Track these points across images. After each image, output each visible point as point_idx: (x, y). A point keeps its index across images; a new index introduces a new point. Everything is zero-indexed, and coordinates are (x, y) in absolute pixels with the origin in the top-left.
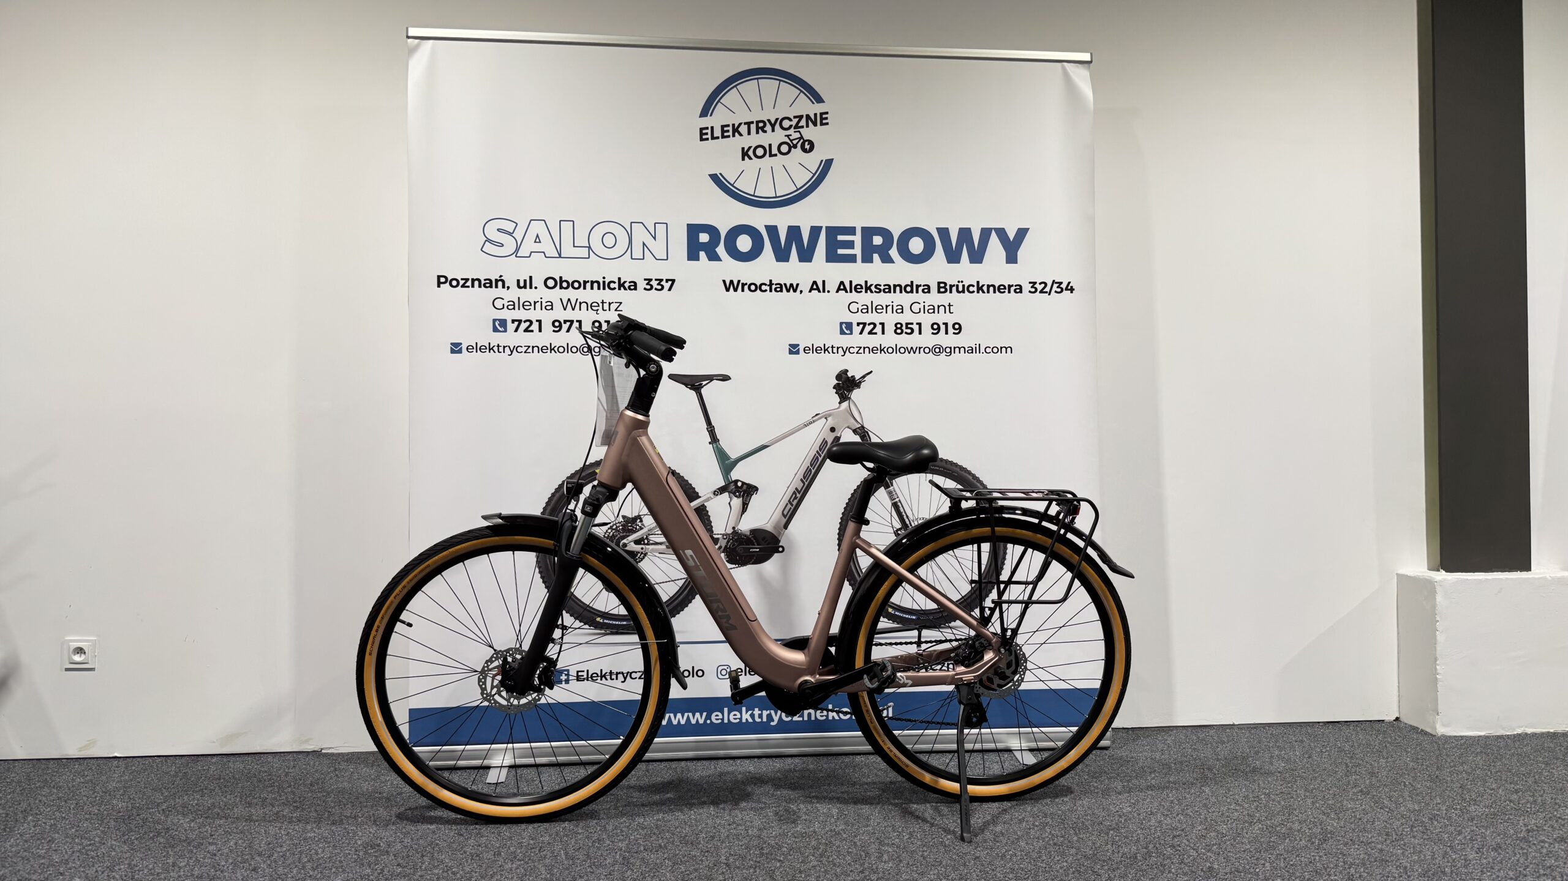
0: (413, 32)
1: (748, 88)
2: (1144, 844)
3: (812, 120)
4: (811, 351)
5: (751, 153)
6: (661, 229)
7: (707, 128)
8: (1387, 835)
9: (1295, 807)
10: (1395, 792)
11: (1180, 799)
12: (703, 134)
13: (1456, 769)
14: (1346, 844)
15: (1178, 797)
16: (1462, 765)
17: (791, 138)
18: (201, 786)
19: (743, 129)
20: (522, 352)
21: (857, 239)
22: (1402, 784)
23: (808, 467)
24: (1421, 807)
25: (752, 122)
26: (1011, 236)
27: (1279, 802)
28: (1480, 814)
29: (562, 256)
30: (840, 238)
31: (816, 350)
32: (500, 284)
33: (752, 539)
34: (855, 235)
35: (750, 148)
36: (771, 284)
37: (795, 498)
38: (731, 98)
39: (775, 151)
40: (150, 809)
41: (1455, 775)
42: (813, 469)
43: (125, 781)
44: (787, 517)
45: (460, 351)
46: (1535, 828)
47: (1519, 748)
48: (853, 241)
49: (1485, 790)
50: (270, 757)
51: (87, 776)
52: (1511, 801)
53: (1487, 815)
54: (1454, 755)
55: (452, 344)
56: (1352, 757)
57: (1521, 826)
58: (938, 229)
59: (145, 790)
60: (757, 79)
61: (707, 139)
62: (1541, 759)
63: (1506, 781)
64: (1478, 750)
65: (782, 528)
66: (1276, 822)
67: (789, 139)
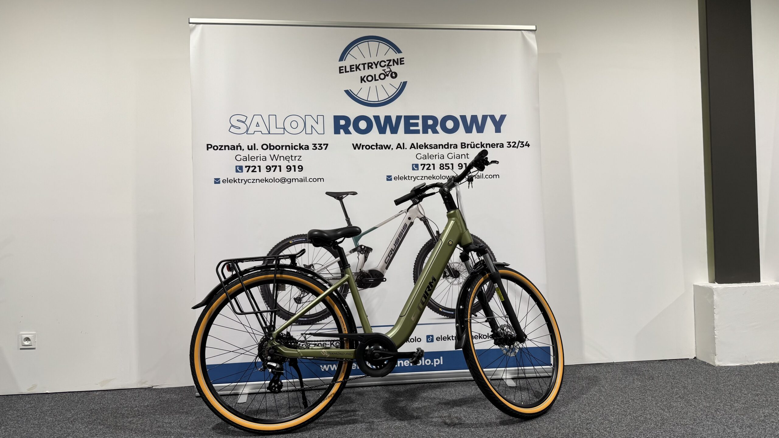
0: (192, 20)
1: (363, 46)
2: (572, 428)
3: (396, 62)
4: (398, 179)
5: (365, 79)
6: (320, 118)
7: (343, 67)
8: (694, 420)
9: (647, 406)
10: (697, 397)
11: (589, 403)
12: (341, 70)
13: (727, 384)
14: (674, 425)
15: (588, 402)
16: (729, 382)
17: (386, 71)
18: (91, 408)
19: (361, 67)
20: (251, 182)
21: (420, 122)
22: (700, 392)
23: (398, 238)
24: (710, 404)
25: (366, 64)
26: (498, 119)
27: (639, 404)
28: (740, 408)
29: (270, 133)
30: (411, 121)
31: (400, 178)
32: (239, 148)
33: (370, 275)
34: (419, 119)
35: (365, 76)
36: (377, 145)
37: (391, 253)
38: (354, 51)
39: (377, 78)
40: (64, 421)
41: (726, 387)
42: (400, 238)
43: (52, 406)
44: (388, 263)
45: (219, 183)
46: (768, 415)
47: (757, 371)
48: (418, 123)
49: (742, 395)
50: (126, 392)
51: (32, 403)
52: (755, 400)
53: (743, 408)
54: (725, 376)
55: (215, 179)
56: (674, 378)
57: (761, 414)
58: (461, 116)
59: (62, 411)
60: (368, 41)
61: (343, 72)
62: (768, 377)
63: (752, 389)
64: (737, 373)
65: (385, 269)
66: (638, 415)
67: (385, 71)
